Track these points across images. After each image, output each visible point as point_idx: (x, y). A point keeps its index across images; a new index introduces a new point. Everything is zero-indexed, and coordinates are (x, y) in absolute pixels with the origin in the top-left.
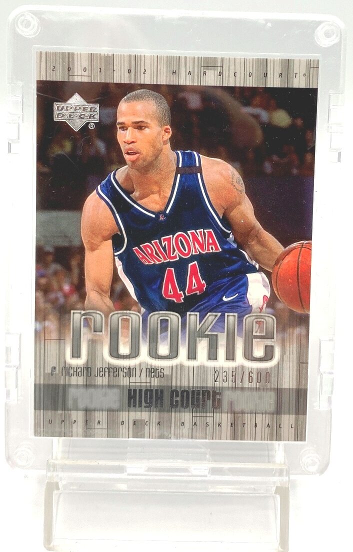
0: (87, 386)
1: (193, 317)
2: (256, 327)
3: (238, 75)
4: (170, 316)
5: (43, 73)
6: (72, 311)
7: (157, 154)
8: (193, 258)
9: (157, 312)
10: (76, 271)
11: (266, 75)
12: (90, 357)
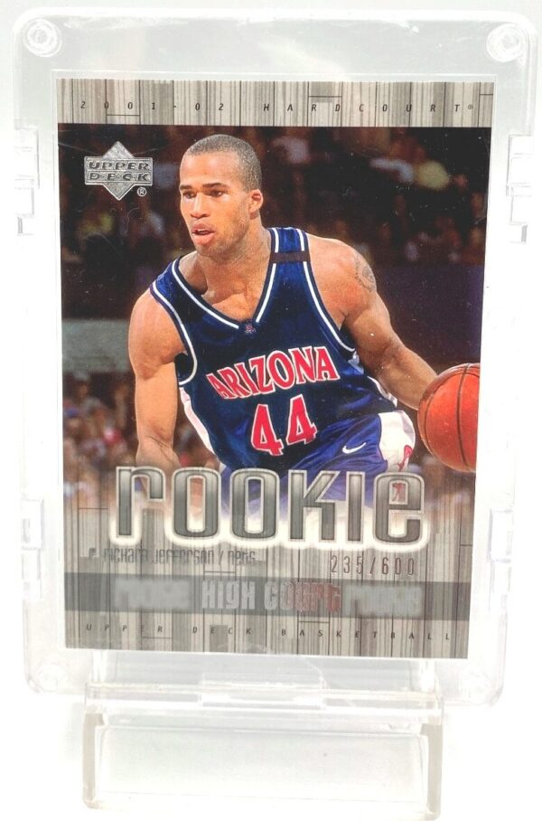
0: (142, 576)
1: (297, 477)
2: (393, 492)
3: (366, 108)
4: (262, 475)
5: (68, 112)
6: (118, 468)
7: (241, 234)
8: (297, 390)
9: (243, 470)
10: (122, 409)
11: (409, 108)
12: (145, 536)
